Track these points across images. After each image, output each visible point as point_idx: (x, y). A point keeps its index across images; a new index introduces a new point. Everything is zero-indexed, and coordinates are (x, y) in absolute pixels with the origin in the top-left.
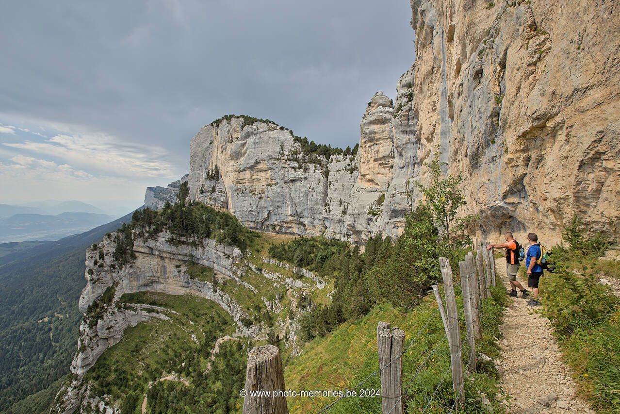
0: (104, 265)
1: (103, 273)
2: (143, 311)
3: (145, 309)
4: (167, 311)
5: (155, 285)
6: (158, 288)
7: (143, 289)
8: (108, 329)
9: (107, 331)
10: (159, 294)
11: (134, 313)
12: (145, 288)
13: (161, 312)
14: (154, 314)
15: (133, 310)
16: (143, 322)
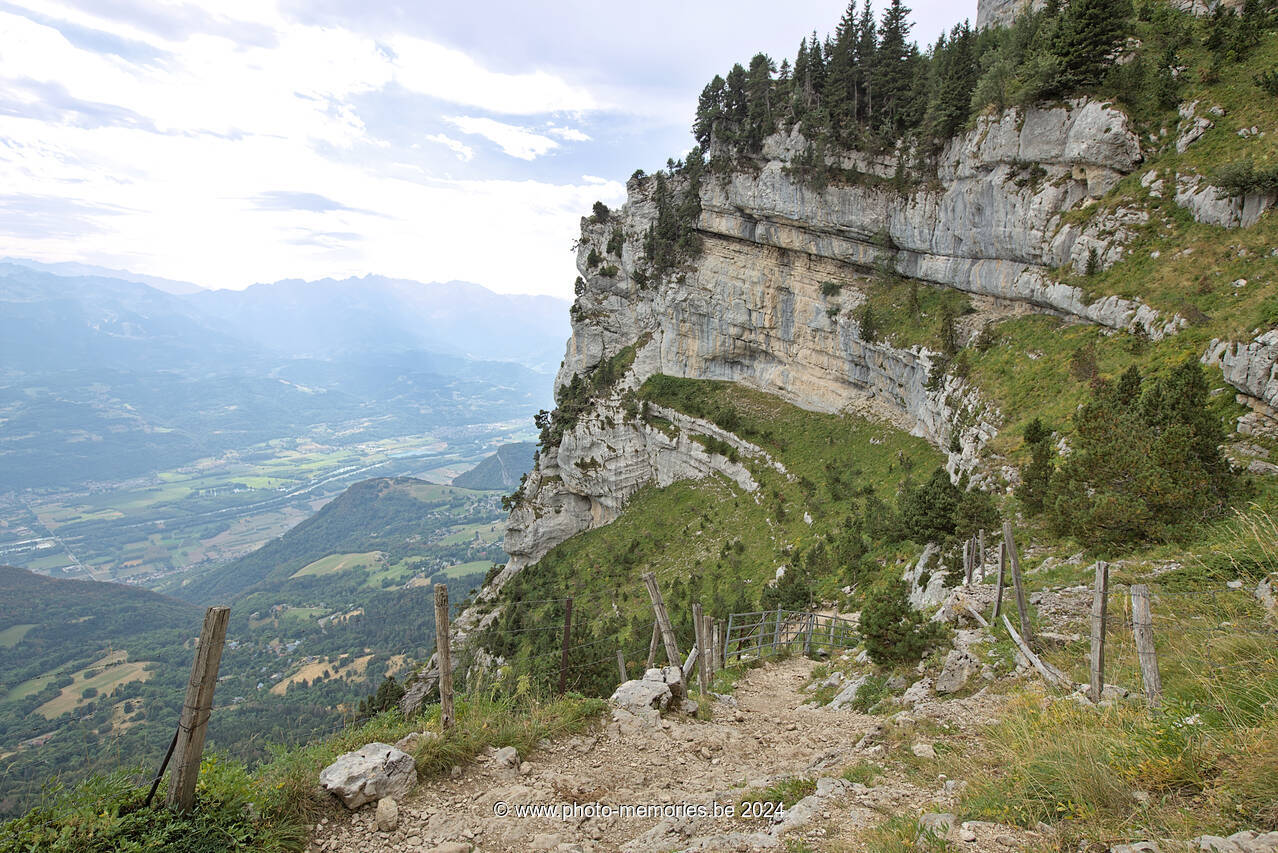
0: (619, 273)
1: (613, 298)
2: (695, 444)
3: (701, 439)
4: (763, 460)
5: (759, 365)
6: (766, 376)
7: (721, 374)
8: (582, 465)
9: (578, 473)
10: (759, 397)
11: (666, 440)
12: (728, 371)
13: (745, 460)
14: (721, 462)
15: (666, 431)
16: (689, 481)
